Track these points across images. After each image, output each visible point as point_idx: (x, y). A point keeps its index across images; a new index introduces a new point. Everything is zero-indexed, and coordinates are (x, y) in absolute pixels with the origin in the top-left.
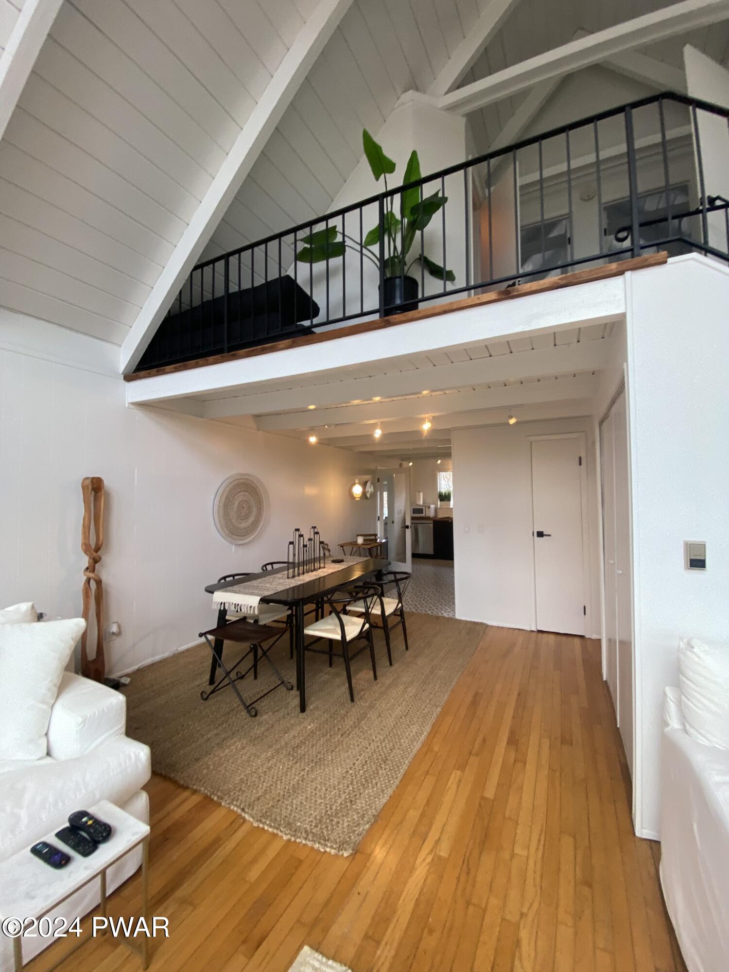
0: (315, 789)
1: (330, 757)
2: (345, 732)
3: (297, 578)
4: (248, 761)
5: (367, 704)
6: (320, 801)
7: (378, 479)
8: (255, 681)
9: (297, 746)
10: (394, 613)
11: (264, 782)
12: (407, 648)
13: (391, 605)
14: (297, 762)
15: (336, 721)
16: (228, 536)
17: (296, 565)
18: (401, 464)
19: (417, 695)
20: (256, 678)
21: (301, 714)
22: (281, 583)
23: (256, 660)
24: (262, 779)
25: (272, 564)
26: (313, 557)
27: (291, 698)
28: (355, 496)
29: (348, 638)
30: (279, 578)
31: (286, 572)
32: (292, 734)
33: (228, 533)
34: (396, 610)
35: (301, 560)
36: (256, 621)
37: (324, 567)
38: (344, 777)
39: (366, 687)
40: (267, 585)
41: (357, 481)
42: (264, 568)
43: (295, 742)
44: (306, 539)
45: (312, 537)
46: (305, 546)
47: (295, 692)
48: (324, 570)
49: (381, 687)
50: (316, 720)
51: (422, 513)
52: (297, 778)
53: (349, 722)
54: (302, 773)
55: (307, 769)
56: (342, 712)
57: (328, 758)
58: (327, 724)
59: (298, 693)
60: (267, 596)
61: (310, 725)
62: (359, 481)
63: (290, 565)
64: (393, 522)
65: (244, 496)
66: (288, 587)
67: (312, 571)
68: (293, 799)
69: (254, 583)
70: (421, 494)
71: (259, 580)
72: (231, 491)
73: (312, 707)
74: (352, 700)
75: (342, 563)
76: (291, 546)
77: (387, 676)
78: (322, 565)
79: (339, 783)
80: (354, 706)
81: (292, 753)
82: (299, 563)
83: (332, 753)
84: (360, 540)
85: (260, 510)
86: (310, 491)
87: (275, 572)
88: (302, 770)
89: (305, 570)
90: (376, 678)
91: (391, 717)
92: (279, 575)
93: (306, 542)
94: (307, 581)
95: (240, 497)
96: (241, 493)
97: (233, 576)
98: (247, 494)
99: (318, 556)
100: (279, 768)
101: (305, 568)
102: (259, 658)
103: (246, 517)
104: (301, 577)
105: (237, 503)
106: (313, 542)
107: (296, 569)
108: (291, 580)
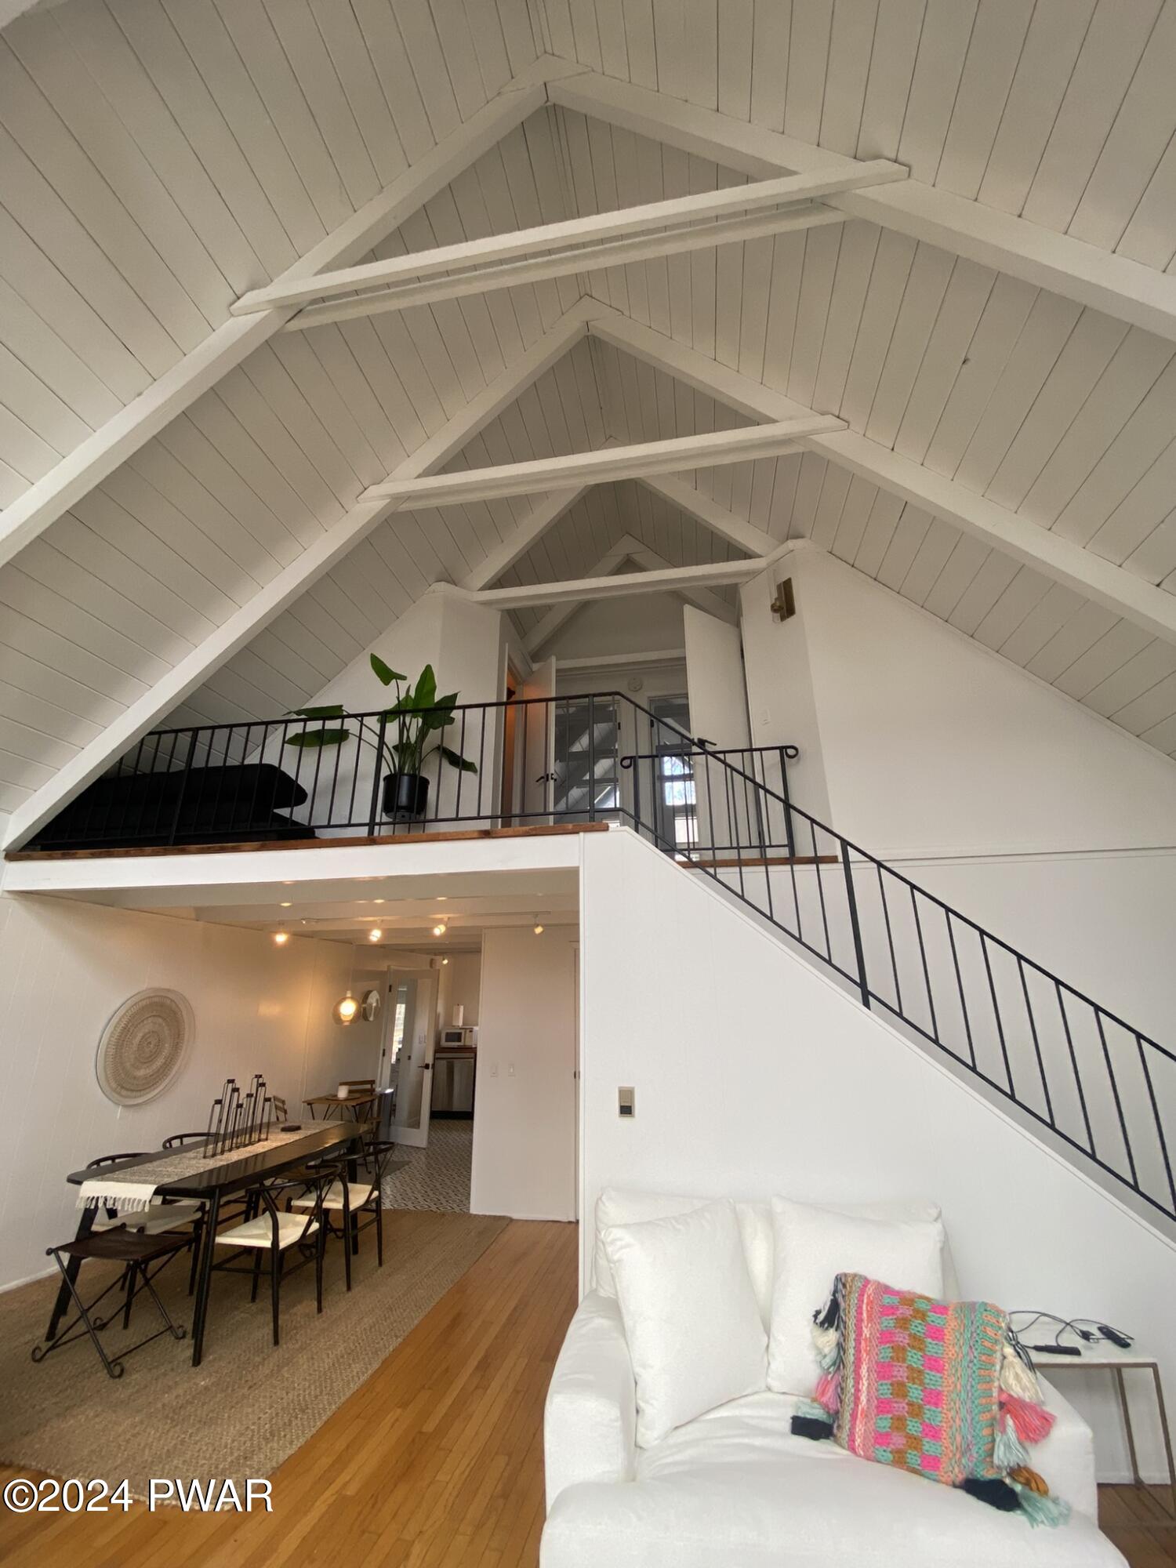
0: (199, 1451)
1: (226, 1415)
2: (255, 1384)
3: (219, 1157)
4: (103, 1430)
5: (297, 1346)
6: (204, 1462)
7: (390, 986)
8: (124, 1331)
9: (180, 1408)
10: (363, 1208)
11: (125, 1450)
12: (380, 1264)
13: (359, 1195)
14: (176, 1425)
15: (244, 1372)
16: (115, 1090)
17: (221, 1138)
18: (432, 960)
19: (375, 1325)
20: (126, 1326)
21: (193, 1369)
22: (193, 1165)
23: (131, 1294)
24: (123, 1448)
25: (181, 1137)
26: (249, 1124)
27: (180, 1349)
28: (342, 1017)
29: (282, 1245)
30: (190, 1159)
31: (202, 1149)
32: (175, 1394)
33: (114, 1085)
34: (368, 1201)
35: (230, 1129)
36: (141, 1230)
37: (267, 1139)
38: (243, 1434)
39: (302, 1323)
40: (169, 1169)
41: (349, 994)
42: (168, 1145)
43: (178, 1402)
44: (243, 1094)
45: (254, 1092)
46: (240, 1106)
47: (189, 1341)
48: (265, 1143)
49: (324, 1322)
50: (214, 1374)
51: (460, 1041)
52: (174, 1442)
53: (265, 1370)
54: (183, 1436)
55: (190, 1431)
56: (257, 1359)
57: (224, 1416)
58: (230, 1376)
59: (193, 1342)
60: (167, 1184)
61: (204, 1380)
62: (353, 993)
63: (211, 1138)
64: (409, 1058)
65: (155, 1023)
66: (202, 1170)
67: (245, 1146)
68: (165, 1464)
69: (149, 1166)
70: (462, 1008)
71: (155, 1163)
72: (133, 1016)
73: (211, 1357)
74: (276, 1342)
75: (299, 1131)
76: (218, 1107)
77: (339, 1304)
78: (263, 1136)
79: (233, 1441)
80: (278, 1349)
81: (171, 1415)
82: (225, 1134)
83: (230, 1409)
84: (343, 1093)
85: (176, 1047)
86: (269, 1009)
87: (185, 1149)
88: (184, 1433)
89: (234, 1145)
90: (320, 1310)
91: (328, 1357)
92: (191, 1154)
93: (243, 1099)
94: (234, 1160)
95: (148, 1026)
96: (150, 1020)
97: (113, 1158)
98: (160, 1020)
99: (259, 1122)
100: (149, 1434)
101: (234, 1141)
102: (136, 1289)
103: (150, 1060)
104: (227, 1155)
105: (140, 1035)
106: (253, 1099)
107: (220, 1144)
108: (207, 1161)
